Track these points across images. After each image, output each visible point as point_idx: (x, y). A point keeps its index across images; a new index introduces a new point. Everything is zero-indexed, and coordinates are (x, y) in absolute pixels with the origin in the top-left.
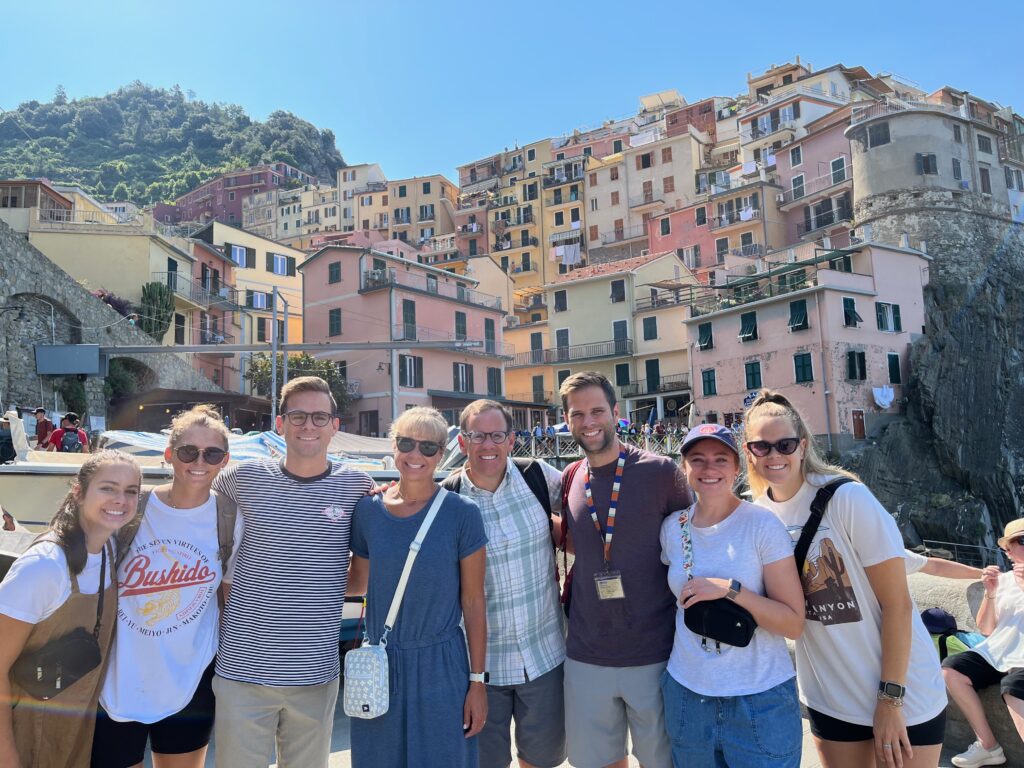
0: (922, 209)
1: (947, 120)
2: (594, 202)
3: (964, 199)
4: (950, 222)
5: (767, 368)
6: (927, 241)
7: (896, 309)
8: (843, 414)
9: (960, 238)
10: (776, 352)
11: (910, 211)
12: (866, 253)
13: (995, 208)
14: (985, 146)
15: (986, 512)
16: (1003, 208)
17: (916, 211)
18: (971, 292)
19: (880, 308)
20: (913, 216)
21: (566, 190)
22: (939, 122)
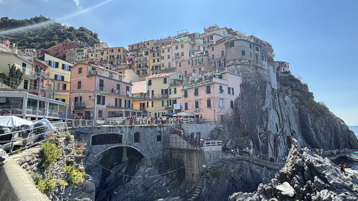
0: (241, 64)
1: (248, 42)
2: (163, 57)
3: (251, 62)
4: (248, 68)
5: (200, 103)
6: (242, 72)
7: (233, 89)
8: (218, 116)
9: (250, 72)
10: (203, 99)
11: (238, 65)
12: (226, 74)
13: (259, 65)
14: (257, 49)
15: (251, 142)
16: (261, 65)
17: (240, 64)
18: (252, 86)
19: (229, 89)
20: (239, 66)
21: (156, 54)
22: (246, 42)
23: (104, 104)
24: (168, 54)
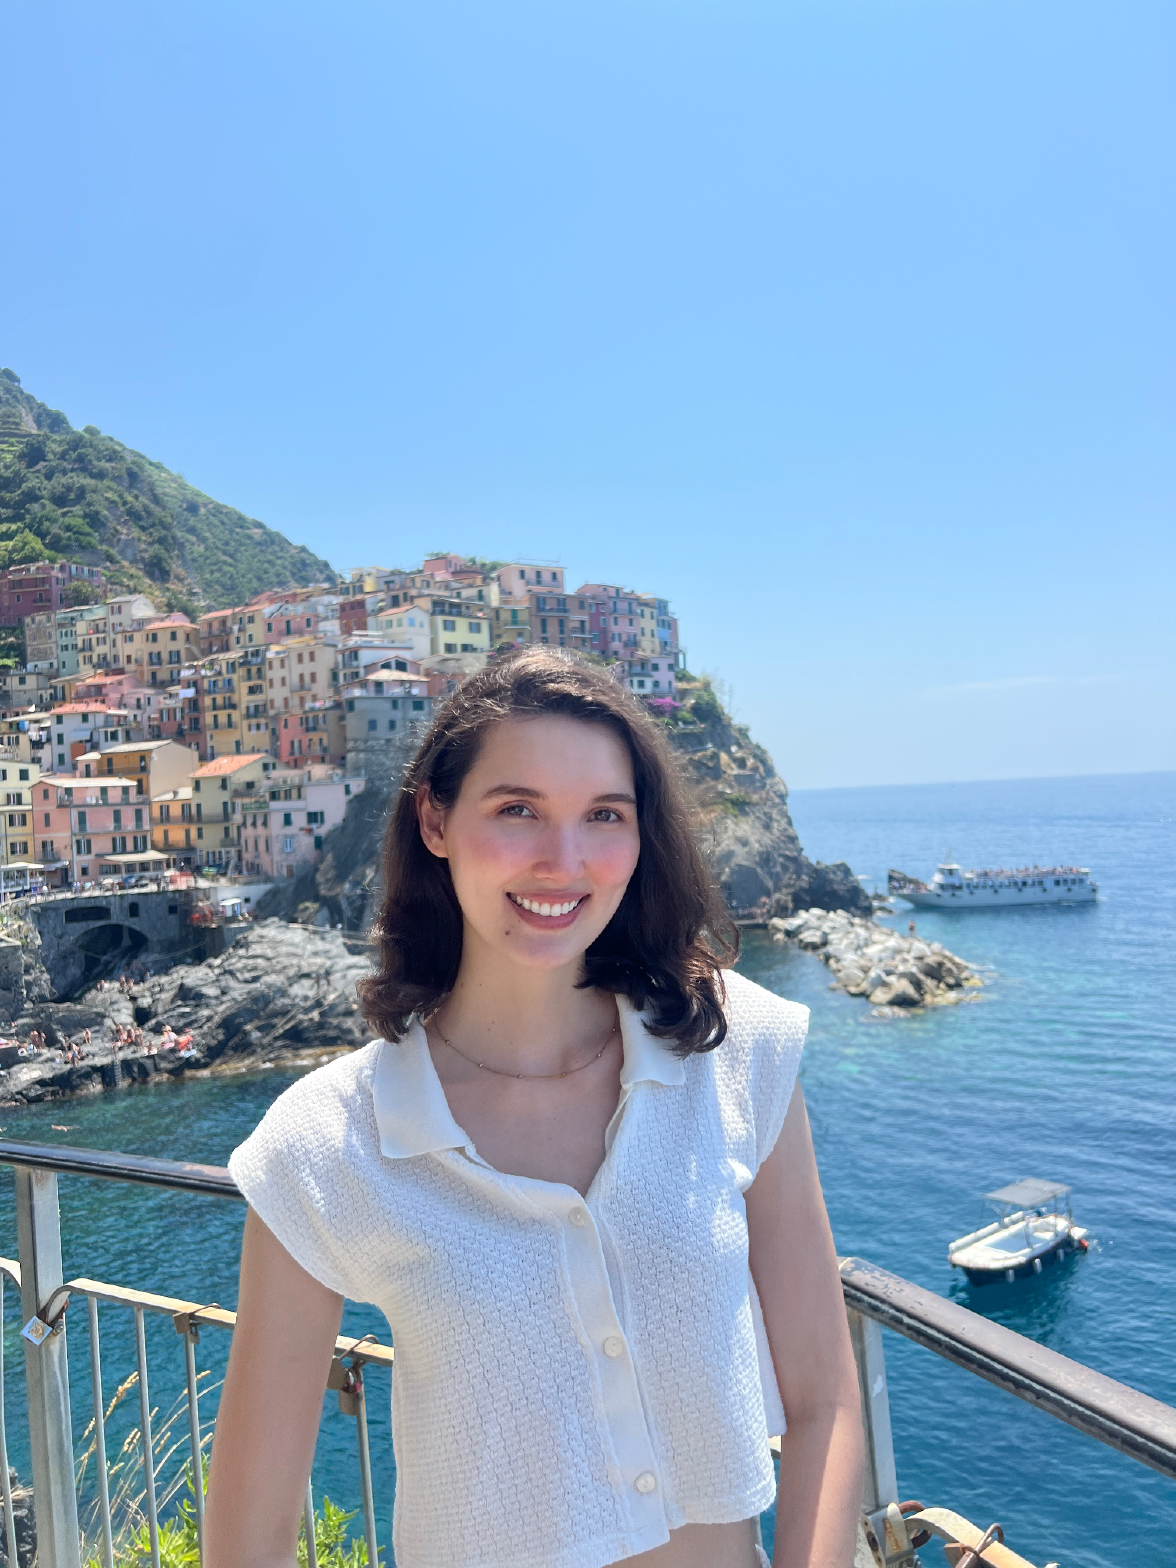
2: (271, 681)
4: (381, 757)
6: (366, 768)
8: (280, 867)
10: (261, 835)
17: (364, 750)
19: (310, 814)
20: (363, 753)
21: (254, 670)
22: (381, 701)
23: (89, 851)
24: (284, 673)
